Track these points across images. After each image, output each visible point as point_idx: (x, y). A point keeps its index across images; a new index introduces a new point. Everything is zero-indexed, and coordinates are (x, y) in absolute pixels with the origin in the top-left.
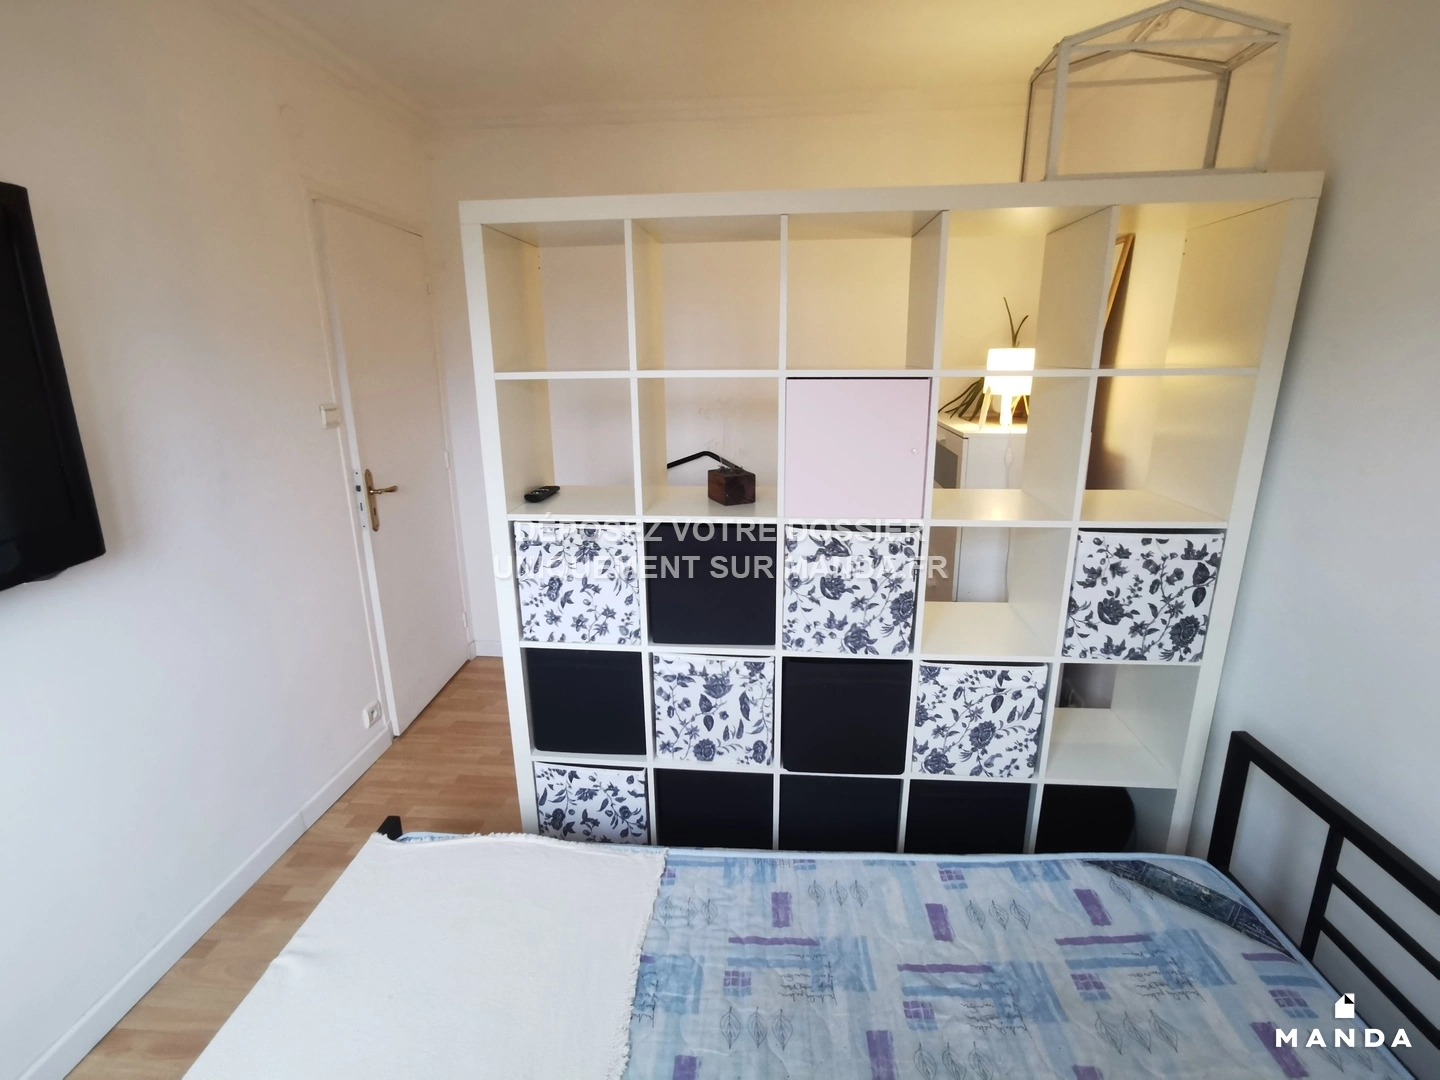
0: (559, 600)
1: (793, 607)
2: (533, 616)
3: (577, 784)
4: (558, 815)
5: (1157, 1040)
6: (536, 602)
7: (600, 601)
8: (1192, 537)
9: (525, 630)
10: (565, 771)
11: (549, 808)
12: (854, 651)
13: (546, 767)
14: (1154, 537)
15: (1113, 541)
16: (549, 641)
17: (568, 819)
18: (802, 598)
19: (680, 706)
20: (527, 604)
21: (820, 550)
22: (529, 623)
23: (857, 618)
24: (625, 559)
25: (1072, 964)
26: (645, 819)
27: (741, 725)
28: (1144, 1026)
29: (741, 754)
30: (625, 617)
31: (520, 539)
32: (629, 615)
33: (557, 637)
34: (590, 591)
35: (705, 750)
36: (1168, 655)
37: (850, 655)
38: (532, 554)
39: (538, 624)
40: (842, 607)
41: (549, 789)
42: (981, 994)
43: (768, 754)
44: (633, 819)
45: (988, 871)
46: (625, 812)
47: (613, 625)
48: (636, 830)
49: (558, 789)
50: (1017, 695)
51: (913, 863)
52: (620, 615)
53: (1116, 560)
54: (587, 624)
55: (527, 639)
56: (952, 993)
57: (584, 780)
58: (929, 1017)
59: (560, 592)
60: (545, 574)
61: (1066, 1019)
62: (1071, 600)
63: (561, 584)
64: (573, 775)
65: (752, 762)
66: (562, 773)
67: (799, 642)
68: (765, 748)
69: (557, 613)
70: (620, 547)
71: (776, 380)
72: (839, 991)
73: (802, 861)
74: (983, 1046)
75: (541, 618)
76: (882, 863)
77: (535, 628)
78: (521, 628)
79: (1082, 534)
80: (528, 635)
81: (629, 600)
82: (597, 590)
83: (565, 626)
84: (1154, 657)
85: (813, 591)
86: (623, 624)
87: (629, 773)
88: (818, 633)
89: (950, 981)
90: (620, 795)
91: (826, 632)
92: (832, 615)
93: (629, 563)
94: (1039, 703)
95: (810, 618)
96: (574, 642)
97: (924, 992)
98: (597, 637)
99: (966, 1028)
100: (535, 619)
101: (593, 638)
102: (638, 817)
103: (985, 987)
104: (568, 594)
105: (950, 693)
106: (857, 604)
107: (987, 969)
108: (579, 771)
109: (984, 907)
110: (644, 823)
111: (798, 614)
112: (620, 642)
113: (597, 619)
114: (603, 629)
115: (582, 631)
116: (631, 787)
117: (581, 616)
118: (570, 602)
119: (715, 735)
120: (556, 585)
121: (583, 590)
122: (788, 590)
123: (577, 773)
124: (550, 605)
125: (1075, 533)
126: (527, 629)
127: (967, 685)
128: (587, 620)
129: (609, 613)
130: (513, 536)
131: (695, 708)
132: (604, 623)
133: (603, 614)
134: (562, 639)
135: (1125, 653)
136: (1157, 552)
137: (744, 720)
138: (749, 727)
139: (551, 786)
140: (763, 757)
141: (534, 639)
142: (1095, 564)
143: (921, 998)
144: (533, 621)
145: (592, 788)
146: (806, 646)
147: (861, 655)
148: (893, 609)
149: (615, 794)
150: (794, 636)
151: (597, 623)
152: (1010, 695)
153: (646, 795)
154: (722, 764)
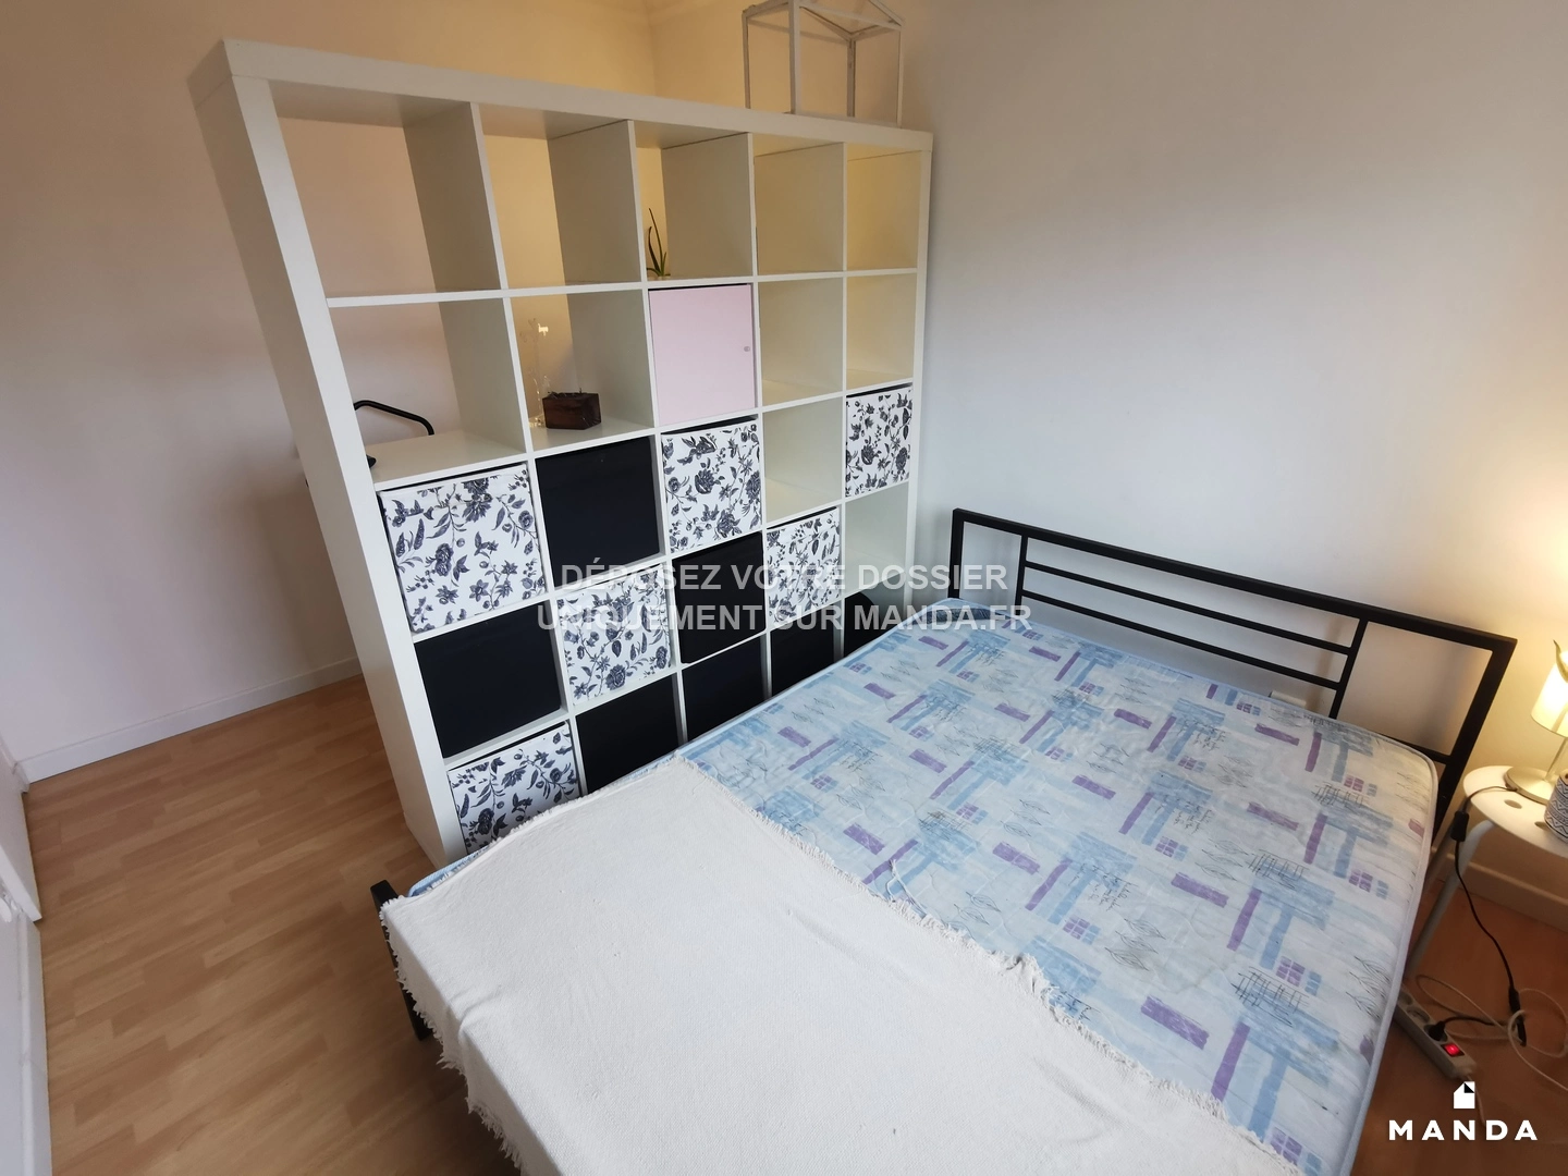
0: (451, 572)
1: (675, 511)
2: (422, 602)
3: (502, 771)
4: (487, 814)
5: (1009, 679)
6: (422, 583)
7: (497, 560)
8: (899, 391)
9: (415, 621)
10: (486, 764)
11: (473, 814)
12: (725, 536)
13: (462, 771)
14: (884, 394)
15: (865, 401)
16: (447, 623)
17: (498, 814)
18: (682, 500)
19: (588, 643)
20: (413, 589)
21: (692, 451)
22: (418, 611)
23: (724, 505)
24: (518, 505)
25: (953, 671)
26: (575, 773)
27: (645, 638)
28: (1000, 676)
29: (647, 666)
30: (527, 568)
31: (392, 513)
32: (530, 565)
33: (455, 615)
34: (486, 550)
35: (617, 677)
36: (896, 478)
37: (723, 540)
38: (410, 527)
39: (430, 608)
40: (712, 499)
41: (470, 794)
42: (932, 709)
43: (668, 658)
44: (564, 778)
45: (872, 655)
46: (556, 775)
47: (516, 581)
48: (569, 787)
49: (480, 789)
50: (826, 535)
51: (831, 673)
52: (521, 568)
53: (867, 415)
54: (488, 590)
55: (421, 631)
56: (923, 715)
57: (510, 763)
58: (926, 731)
59: (451, 562)
60: (429, 548)
61: (974, 694)
62: (847, 452)
63: (451, 553)
64: (498, 763)
65: (657, 670)
66: (482, 768)
67: (684, 542)
68: (666, 652)
69: (451, 588)
70: (513, 492)
71: (640, 291)
72: (875, 750)
73: (769, 708)
74: (958, 726)
75: (433, 600)
76: (814, 682)
77: (427, 614)
78: (410, 619)
79: (849, 399)
80: (421, 625)
81: (529, 549)
82: (493, 547)
83: (464, 600)
84: (890, 481)
85: (690, 490)
86: (525, 576)
87: (553, 733)
88: (697, 528)
89: (916, 711)
90: (548, 760)
91: (703, 526)
92: (707, 507)
93: (524, 508)
94: (837, 536)
95: (690, 516)
96: (477, 614)
97: (912, 724)
98: (501, 600)
99: (944, 725)
100: (426, 604)
101: (496, 603)
102: (569, 773)
103: (932, 704)
104: (461, 562)
105: (787, 550)
106: (724, 492)
107: (923, 697)
108: (502, 755)
109: (890, 672)
110: (574, 777)
111: (681, 514)
112: (524, 598)
113: (497, 580)
114: (505, 590)
115: (484, 599)
116: (558, 746)
117: (480, 581)
118: (465, 570)
119: (622, 659)
120: (445, 556)
121: (478, 552)
122: (670, 495)
123: (502, 759)
124: (441, 581)
125: (845, 400)
126: (417, 619)
127: (796, 540)
128: (487, 584)
129: (510, 569)
130: (383, 511)
131: (603, 638)
132: (507, 582)
133: (503, 572)
134: (462, 616)
135: (877, 484)
136: (886, 404)
137: (646, 632)
138: (650, 638)
139: (473, 789)
140: (665, 661)
141: (429, 628)
142: (856, 422)
143: (913, 727)
144: (423, 608)
145: (519, 767)
146: (690, 543)
147: (730, 537)
148: (747, 490)
149: (544, 761)
150: (679, 538)
151: (498, 584)
152: (822, 537)
153: (572, 748)
154: (633, 684)
